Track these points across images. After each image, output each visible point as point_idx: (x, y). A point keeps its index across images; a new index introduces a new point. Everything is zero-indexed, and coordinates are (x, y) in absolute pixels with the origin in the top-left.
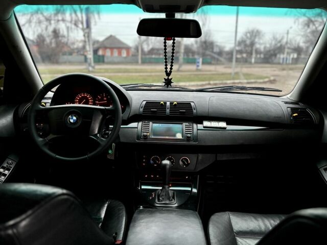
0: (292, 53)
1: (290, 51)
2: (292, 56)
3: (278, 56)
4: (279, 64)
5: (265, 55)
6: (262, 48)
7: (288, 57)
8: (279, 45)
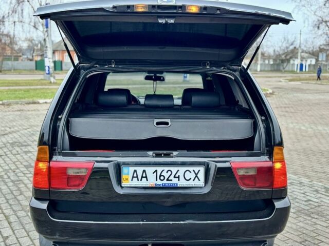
0: (309, 58)
1: (305, 55)
2: (309, 62)
3: (292, 62)
4: (293, 72)
5: (275, 60)
6: (271, 51)
7: (304, 63)
8: (291, 47)
